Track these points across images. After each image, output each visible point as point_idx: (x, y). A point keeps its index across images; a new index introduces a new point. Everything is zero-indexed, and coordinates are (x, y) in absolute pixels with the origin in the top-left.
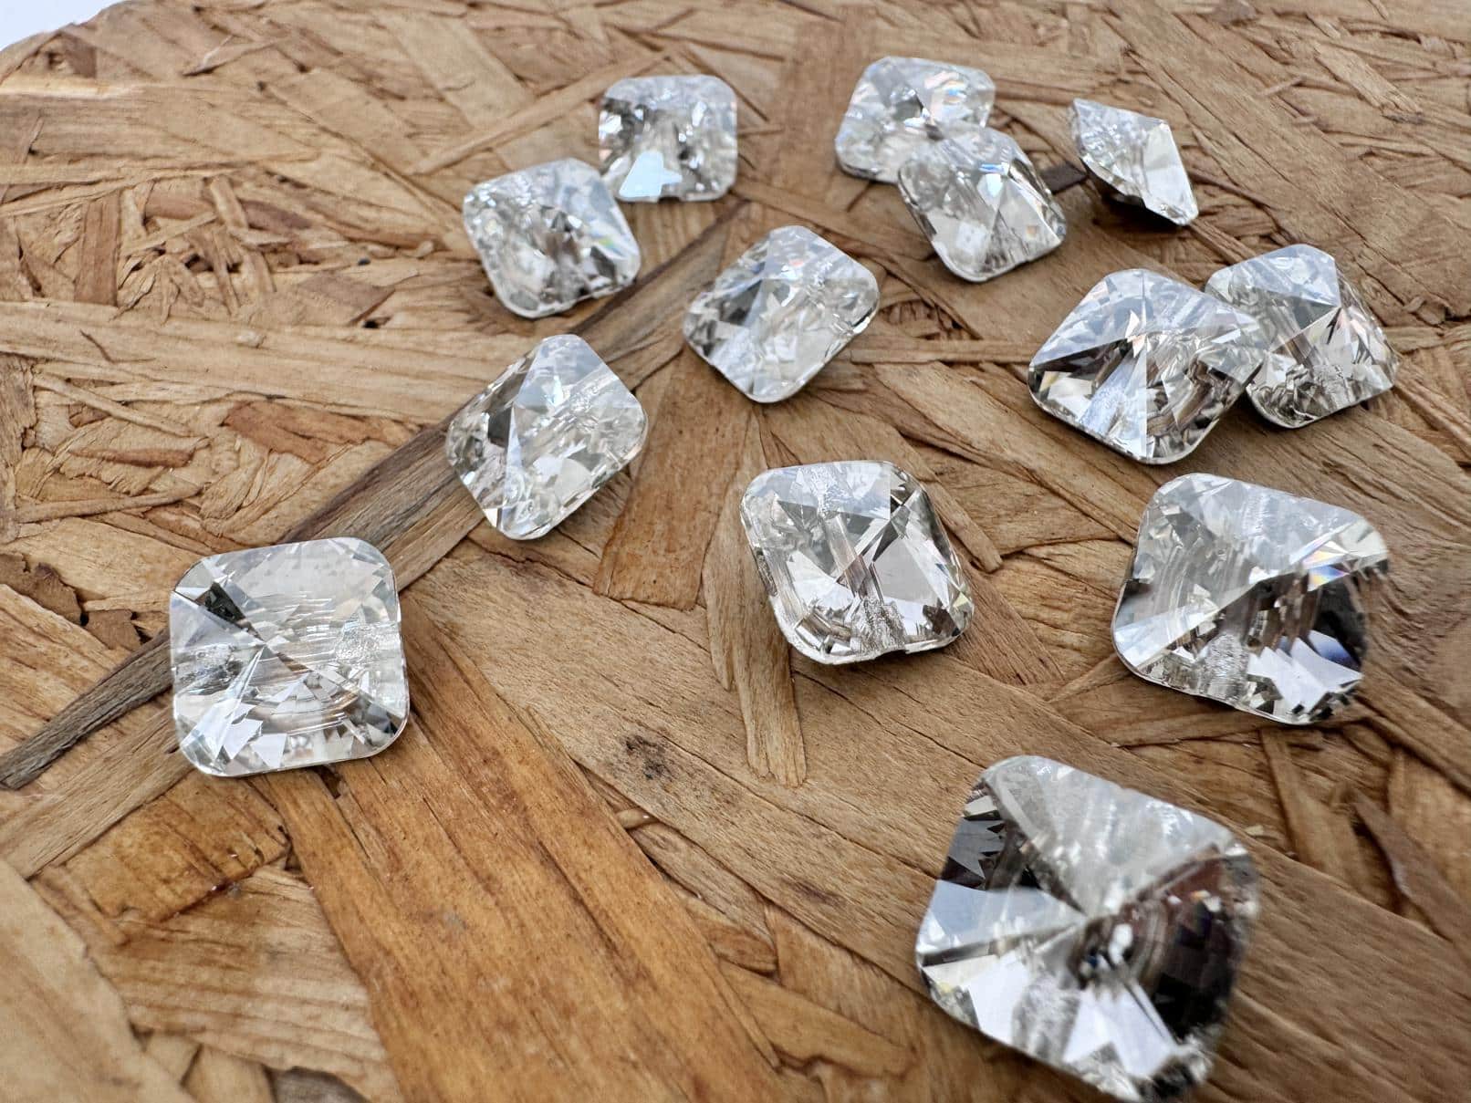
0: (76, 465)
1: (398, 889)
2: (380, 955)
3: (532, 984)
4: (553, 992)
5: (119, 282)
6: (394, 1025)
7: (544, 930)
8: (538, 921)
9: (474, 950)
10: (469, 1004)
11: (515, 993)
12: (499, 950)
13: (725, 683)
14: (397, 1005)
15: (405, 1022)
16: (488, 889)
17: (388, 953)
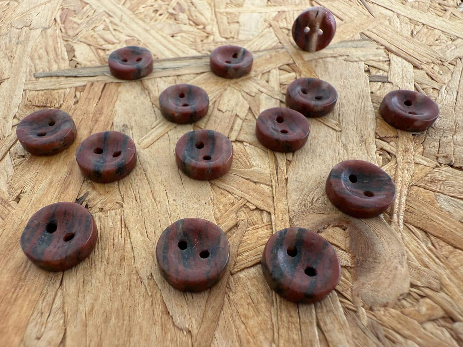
0: (96, 36)
13: (152, 127)
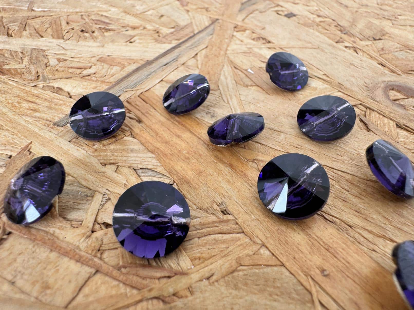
0: (62, 69)
1: (158, 138)
2: (157, 149)
3: (192, 151)
4: (197, 152)
5: (64, 35)
6: (162, 160)
7: (192, 143)
8: (191, 142)
9: (178, 147)
10: (178, 155)
11: (188, 153)
12: (183, 147)
14: (162, 156)
15: (165, 159)
16: (179, 137)
17: (158, 149)
